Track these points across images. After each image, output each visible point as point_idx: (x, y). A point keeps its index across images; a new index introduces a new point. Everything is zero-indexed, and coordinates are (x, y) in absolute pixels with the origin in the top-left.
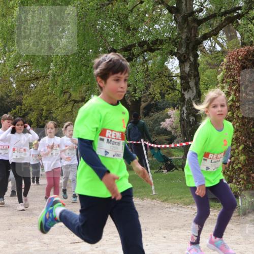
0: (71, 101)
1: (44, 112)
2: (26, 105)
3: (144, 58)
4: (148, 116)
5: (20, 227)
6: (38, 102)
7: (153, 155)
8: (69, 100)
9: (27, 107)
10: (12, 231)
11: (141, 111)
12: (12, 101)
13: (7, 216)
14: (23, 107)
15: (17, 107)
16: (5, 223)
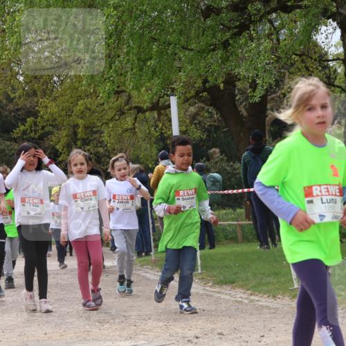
0: (130, 109)
1: (80, 130)
2: (46, 117)
3: (272, 24)
8: (127, 107)
9: (48, 121)
11: (267, 128)
12: (18, 110)
15: (28, 120)
16: (14, 341)
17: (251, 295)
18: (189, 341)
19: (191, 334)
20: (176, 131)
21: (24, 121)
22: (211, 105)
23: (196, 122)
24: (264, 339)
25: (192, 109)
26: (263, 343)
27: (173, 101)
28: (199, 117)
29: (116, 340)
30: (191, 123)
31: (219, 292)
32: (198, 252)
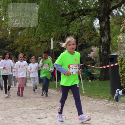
1: (25, 47)
2: (16, 43)
3: (80, 19)
4: (81, 50)
5: (10, 109)
6: (22, 42)
7: (84, 71)
8: (39, 41)
9: (16, 44)
10: (6, 111)
11: (78, 48)
12: (8, 41)
13: (4, 103)
14: (14, 45)
15: (11, 44)
16: (3, 107)
17: (71, 95)
18: (52, 108)
19: (53, 106)
20: (52, 48)
21: (9, 44)
24: (74, 107)
27: (52, 40)
29: (32, 107)
30: (57, 46)
32: (57, 82)
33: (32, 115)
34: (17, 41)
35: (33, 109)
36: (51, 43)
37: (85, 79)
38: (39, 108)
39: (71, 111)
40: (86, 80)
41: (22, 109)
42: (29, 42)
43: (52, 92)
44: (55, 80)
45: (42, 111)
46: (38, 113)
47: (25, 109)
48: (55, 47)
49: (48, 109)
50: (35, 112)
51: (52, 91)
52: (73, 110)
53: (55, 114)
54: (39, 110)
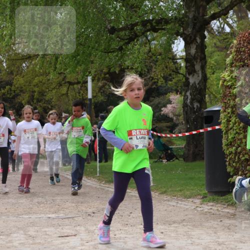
1: (36, 94)
2: (17, 86)
3: (147, 38)
5: (3, 217)
6: (30, 83)
8: (63, 82)
9: (18, 88)
12: (2, 82)
14: (13, 88)
15: (7, 87)
18: (89, 215)
19: (90, 211)
20: (90, 96)
21: (4, 88)
22: (110, 82)
23: (102, 91)
24: (132, 214)
25: (100, 84)
26: (131, 216)
27: (89, 79)
28: (103, 89)
29: (47, 213)
30: (99, 92)
31: (108, 187)
32: (98, 164)
33: (47, 229)
34: (19, 81)
35: (49, 218)
36: (87, 85)
37: (155, 158)
38: (63, 215)
39: (126, 223)
40: (156, 160)
41: (28, 217)
42: (44, 83)
43: (88, 184)
44: (96, 160)
45: (67, 221)
46: (60, 226)
47: (33, 217)
48: (97, 93)
49: (81, 218)
50: (53, 223)
51: (89, 181)
52: (129, 220)
53: (94, 228)
54: (62, 219)
